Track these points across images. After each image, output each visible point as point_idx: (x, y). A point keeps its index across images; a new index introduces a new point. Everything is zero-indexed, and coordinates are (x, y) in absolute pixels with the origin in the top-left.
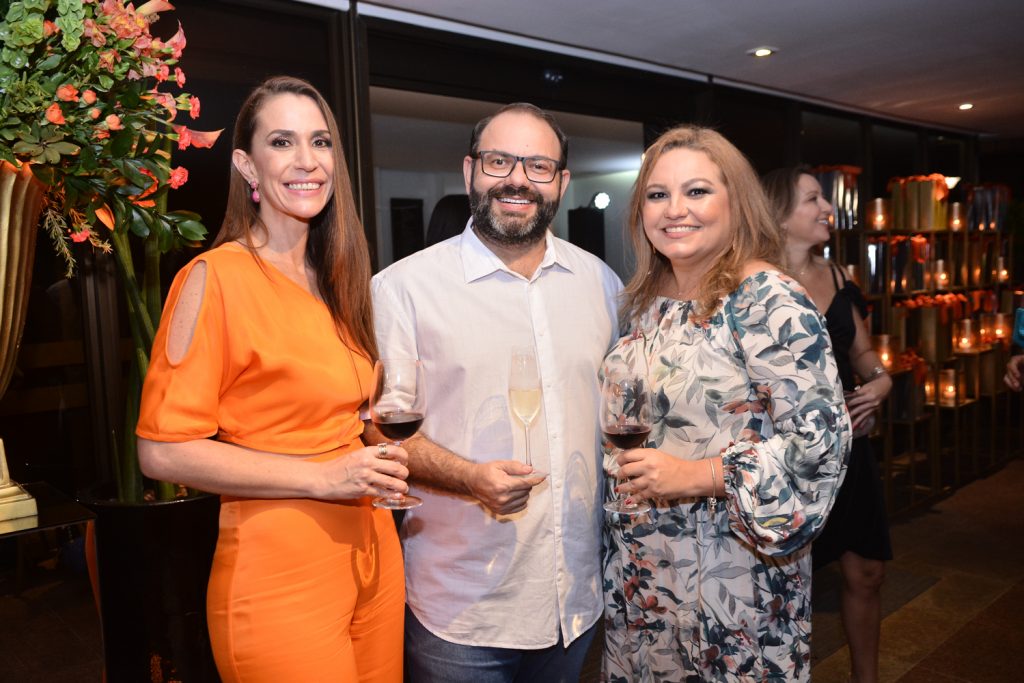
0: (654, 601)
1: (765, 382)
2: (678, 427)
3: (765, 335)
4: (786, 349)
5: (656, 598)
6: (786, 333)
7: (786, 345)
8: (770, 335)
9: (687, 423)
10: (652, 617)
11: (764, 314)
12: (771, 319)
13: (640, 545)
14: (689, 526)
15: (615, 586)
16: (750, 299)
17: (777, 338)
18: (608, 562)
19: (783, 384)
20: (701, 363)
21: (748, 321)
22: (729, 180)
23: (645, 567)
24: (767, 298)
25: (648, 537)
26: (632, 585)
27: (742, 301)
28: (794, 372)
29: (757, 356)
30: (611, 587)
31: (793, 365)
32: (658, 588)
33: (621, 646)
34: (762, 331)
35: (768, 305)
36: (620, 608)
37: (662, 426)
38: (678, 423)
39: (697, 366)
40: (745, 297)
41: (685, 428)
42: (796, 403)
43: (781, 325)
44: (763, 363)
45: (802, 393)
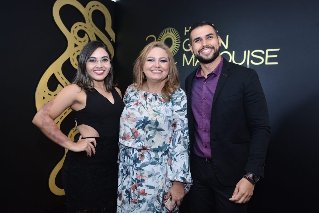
0: (144, 191)
1: (176, 119)
2: (160, 131)
3: (179, 106)
4: (184, 111)
5: (145, 190)
6: (185, 107)
7: (184, 110)
8: (181, 107)
9: (162, 130)
10: (141, 198)
11: (180, 100)
12: (182, 102)
13: (143, 170)
14: (160, 161)
15: (127, 188)
16: (178, 96)
17: (182, 108)
18: (124, 179)
19: (181, 121)
20: (166, 112)
21: (176, 101)
22: (170, 59)
23: (143, 178)
24: (182, 96)
25: (146, 167)
26: (135, 186)
27: (175, 96)
28: (184, 118)
29: (176, 112)
30: (125, 188)
31: (184, 116)
32: (147, 186)
33: (126, 210)
34: (179, 105)
35: (182, 98)
36: (128, 196)
37: (155, 131)
38: (160, 130)
39: (165, 113)
40: (176, 95)
41: (162, 131)
42: (183, 127)
43: (184, 104)
44: (177, 114)
45: (185, 124)
